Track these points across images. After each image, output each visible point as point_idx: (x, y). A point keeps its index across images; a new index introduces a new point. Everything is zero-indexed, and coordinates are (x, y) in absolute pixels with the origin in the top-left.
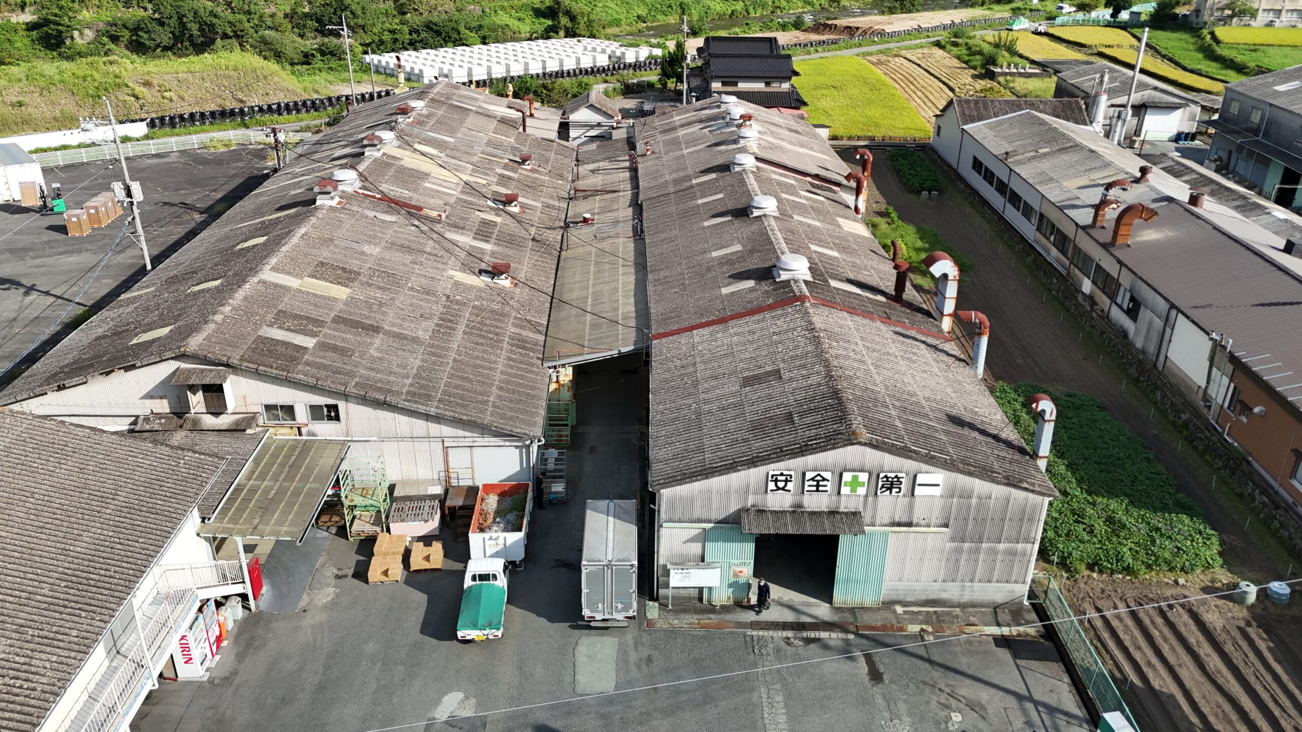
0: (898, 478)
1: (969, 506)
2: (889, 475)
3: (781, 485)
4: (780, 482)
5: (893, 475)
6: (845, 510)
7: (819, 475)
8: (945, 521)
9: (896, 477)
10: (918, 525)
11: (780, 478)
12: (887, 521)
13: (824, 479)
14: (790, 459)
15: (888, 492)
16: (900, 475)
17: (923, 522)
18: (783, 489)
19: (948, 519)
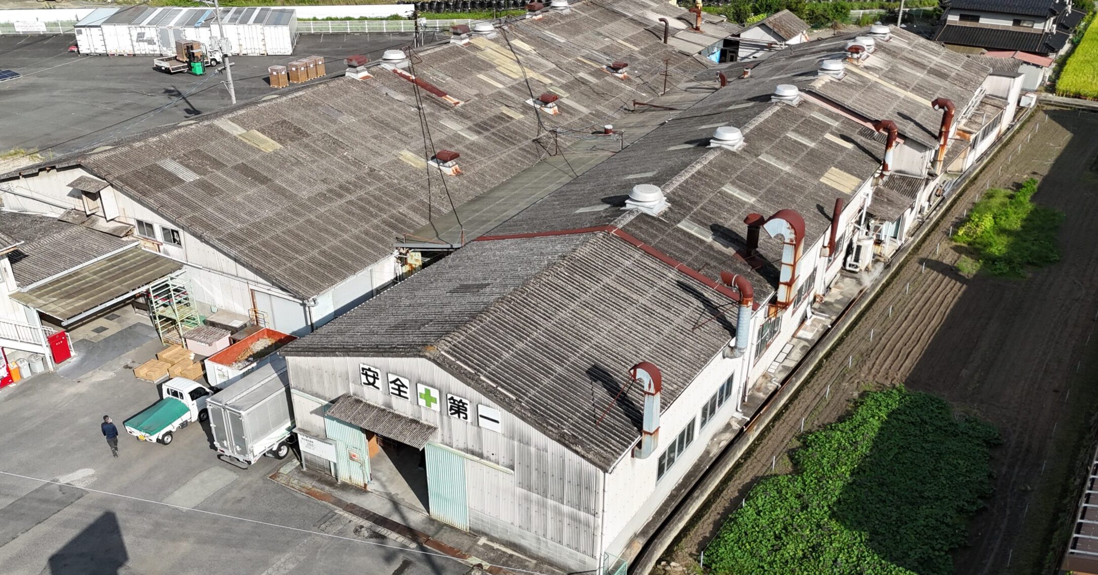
0: (464, 404)
1: (529, 454)
2: (455, 398)
3: (371, 380)
4: (370, 377)
5: (458, 399)
6: (425, 423)
7: (398, 379)
8: (511, 463)
9: (461, 401)
10: (488, 459)
11: (369, 373)
12: (462, 446)
13: (403, 386)
14: (374, 356)
15: (456, 415)
16: (464, 401)
17: (492, 458)
18: (373, 384)
19: (513, 460)
